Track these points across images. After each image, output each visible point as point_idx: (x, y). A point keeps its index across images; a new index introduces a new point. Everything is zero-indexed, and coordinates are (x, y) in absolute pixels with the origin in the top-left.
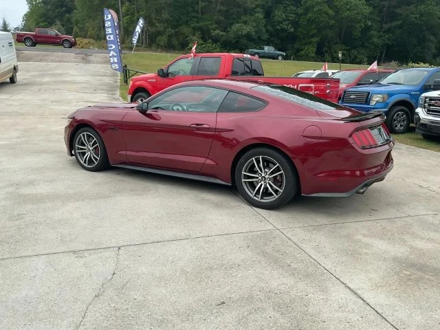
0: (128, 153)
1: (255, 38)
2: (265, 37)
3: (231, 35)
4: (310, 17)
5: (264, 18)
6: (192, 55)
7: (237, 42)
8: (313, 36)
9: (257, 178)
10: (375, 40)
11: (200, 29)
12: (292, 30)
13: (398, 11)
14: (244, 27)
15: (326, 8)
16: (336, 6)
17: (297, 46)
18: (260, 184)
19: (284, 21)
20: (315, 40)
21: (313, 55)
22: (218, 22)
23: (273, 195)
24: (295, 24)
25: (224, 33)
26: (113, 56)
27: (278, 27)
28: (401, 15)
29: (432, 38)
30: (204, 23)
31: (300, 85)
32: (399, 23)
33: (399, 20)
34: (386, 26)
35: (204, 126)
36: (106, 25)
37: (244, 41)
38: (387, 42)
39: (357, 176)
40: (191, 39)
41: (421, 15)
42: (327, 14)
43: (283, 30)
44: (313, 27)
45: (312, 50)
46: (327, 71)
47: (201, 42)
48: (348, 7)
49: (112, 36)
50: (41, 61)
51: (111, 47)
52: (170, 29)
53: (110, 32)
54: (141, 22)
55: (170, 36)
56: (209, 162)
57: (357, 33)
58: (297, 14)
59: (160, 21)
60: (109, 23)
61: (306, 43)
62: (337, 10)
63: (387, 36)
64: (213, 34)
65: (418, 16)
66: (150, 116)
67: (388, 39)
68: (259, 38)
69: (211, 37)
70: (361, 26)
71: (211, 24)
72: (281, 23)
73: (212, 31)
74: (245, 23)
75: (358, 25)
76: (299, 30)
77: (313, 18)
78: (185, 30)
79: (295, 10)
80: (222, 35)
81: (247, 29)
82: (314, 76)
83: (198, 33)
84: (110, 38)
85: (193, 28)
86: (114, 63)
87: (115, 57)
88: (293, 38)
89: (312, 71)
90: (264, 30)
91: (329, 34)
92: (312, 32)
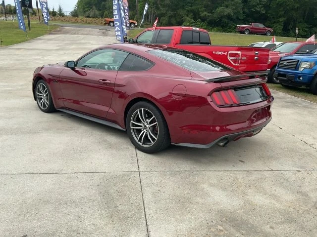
1: (234, 17)
2: (242, 17)
3: (215, 15)
5: (243, 3)
6: (154, 28)
7: (220, 21)
8: (281, 16)
9: (141, 126)
11: (192, 11)
12: (264, 12)
14: (226, 9)
18: (143, 132)
19: (258, 4)
20: (281, 19)
21: (280, 31)
22: (206, 6)
23: (150, 142)
24: (266, 7)
25: (210, 14)
26: (118, 31)
27: (253, 10)
30: (196, 7)
31: (229, 52)
35: (108, 81)
36: (114, 8)
37: (225, 20)
39: (217, 131)
40: (185, 19)
43: (257, 12)
44: (282, 9)
45: (279, 27)
46: (275, 43)
47: (192, 21)
49: (117, 16)
50: (75, 34)
51: (117, 24)
52: (170, 12)
53: (116, 13)
54: (147, 6)
55: (170, 17)
56: (111, 111)
59: (164, 6)
60: (116, 6)
61: (274, 22)
64: (202, 15)
66: (77, 72)
68: (237, 18)
69: (200, 18)
71: (201, 8)
72: (256, 6)
73: (201, 13)
74: (227, 6)
76: (270, 12)
77: (281, 2)
78: (182, 12)
80: (209, 16)
81: (228, 11)
82: (264, 46)
83: (191, 15)
84: (116, 17)
85: (188, 11)
86: (118, 35)
87: (119, 31)
89: (262, 43)
90: (241, 12)
91: (295, 15)
92: (280, 13)
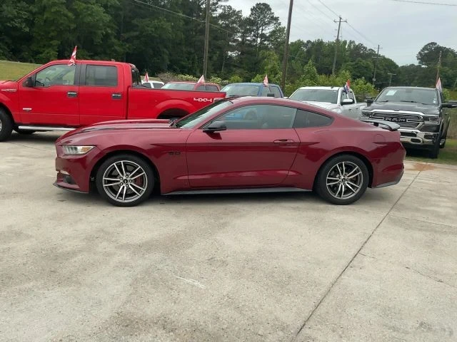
0: (191, 177)
4: (47, 18)
8: (52, 39)
10: (117, 48)
12: (27, 30)
13: (135, 22)
15: (64, 10)
16: (76, 9)
17: (34, 47)
19: (15, 17)
20: (55, 42)
23: (353, 191)
24: (30, 23)
27: (8, 24)
28: (138, 26)
29: (165, 50)
31: (214, 99)
32: (137, 33)
33: (136, 31)
34: (126, 35)
35: (288, 141)
38: (127, 50)
41: (156, 28)
42: (66, 16)
43: (15, 28)
44: (53, 28)
45: (53, 53)
46: (149, 82)
48: (89, 12)
57: (98, 40)
58: (31, 12)
61: (45, 46)
62: (77, 14)
63: (127, 46)
65: (153, 29)
67: (128, 48)
70: (102, 34)
72: (13, 20)
75: (100, 32)
76: (35, 30)
77: (52, 19)
79: (27, 7)
88: (28, 39)
91: (71, 38)
92: (52, 34)
